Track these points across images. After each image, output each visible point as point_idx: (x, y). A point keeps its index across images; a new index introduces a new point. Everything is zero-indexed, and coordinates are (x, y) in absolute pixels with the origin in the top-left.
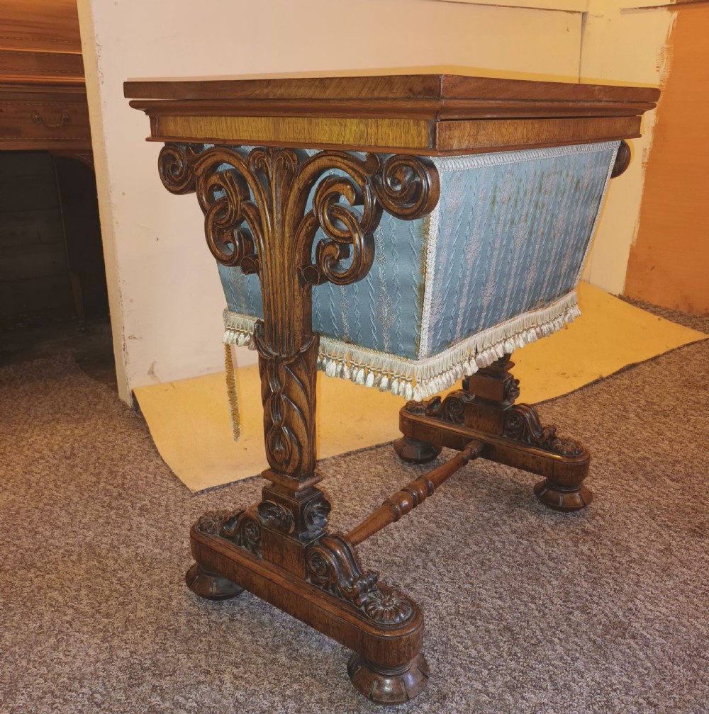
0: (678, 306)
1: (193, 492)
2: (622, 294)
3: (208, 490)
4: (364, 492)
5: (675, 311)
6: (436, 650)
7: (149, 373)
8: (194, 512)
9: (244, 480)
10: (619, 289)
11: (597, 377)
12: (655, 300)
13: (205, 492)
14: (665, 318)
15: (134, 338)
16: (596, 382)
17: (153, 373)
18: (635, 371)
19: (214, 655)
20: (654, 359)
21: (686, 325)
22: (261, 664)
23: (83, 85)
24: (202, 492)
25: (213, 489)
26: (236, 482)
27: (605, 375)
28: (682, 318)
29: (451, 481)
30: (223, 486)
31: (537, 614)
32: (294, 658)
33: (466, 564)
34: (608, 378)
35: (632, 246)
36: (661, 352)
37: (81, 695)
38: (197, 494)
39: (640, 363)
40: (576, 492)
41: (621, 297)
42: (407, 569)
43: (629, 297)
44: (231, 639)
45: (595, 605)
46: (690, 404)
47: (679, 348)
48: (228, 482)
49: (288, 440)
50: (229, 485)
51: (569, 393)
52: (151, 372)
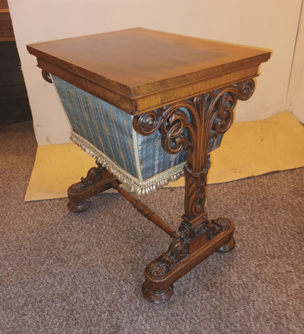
1: (25, 201)
3: (31, 202)
6: (36, 311)
8: (18, 211)
9: (47, 200)
13: (29, 202)
15: (39, 126)
16: (249, 178)
18: (275, 176)
24: (28, 202)
25: (33, 201)
26: (44, 200)
27: (255, 175)
34: (257, 176)
39: (281, 171)
45: (119, 312)
48: (40, 199)
50: (40, 201)
51: (230, 182)
52: (47, 140)
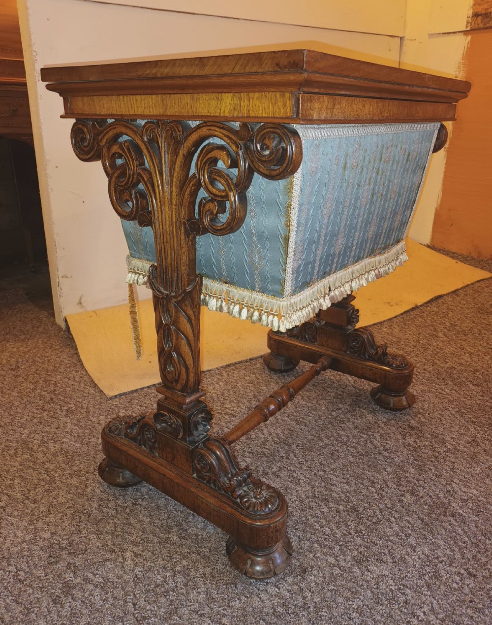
0: (470, 253)
1: (108, 397)
2: (429, 244)
3: (120, 395)
4: (241, 396)
5: (468, 257)
7: (78, 304)
9: (148, 387)
10: (427, 240)
11: (414, 306)
12: (453, 248)
14: (461, 261)
15: (67, 277)
16: (413, 309)
17: (81, 303)
18: (440, 301)
19: (119, 535)
20: (454, 292)
21: (476, 267)
22: (157, 542)
23: (25, 84)
24: (116, 397)
25: (124, 394)
26: (142, 388)
27: (419, 304)
28: (474, 261)
29: (307, 387)
30: (132, 392)
31: (376, 497)
32: (184, 538)
33: (320, 454)
34: (421, 306)
35: (436, 208)
36: (459, 287)
37: (7, 573)
38: (111, 398)
39: (444, 295)
40: (402, 396)
41: (428, 246)
42: (274, 459)
43: (434, 246)
44: (132, 521)
45: (422, 489)
46: (483, 325)
47: (472, 284)
48: (135, 388)
49: (177, 363)
50: (136, 391)
51: (393, 318)
52: (80, 303)
